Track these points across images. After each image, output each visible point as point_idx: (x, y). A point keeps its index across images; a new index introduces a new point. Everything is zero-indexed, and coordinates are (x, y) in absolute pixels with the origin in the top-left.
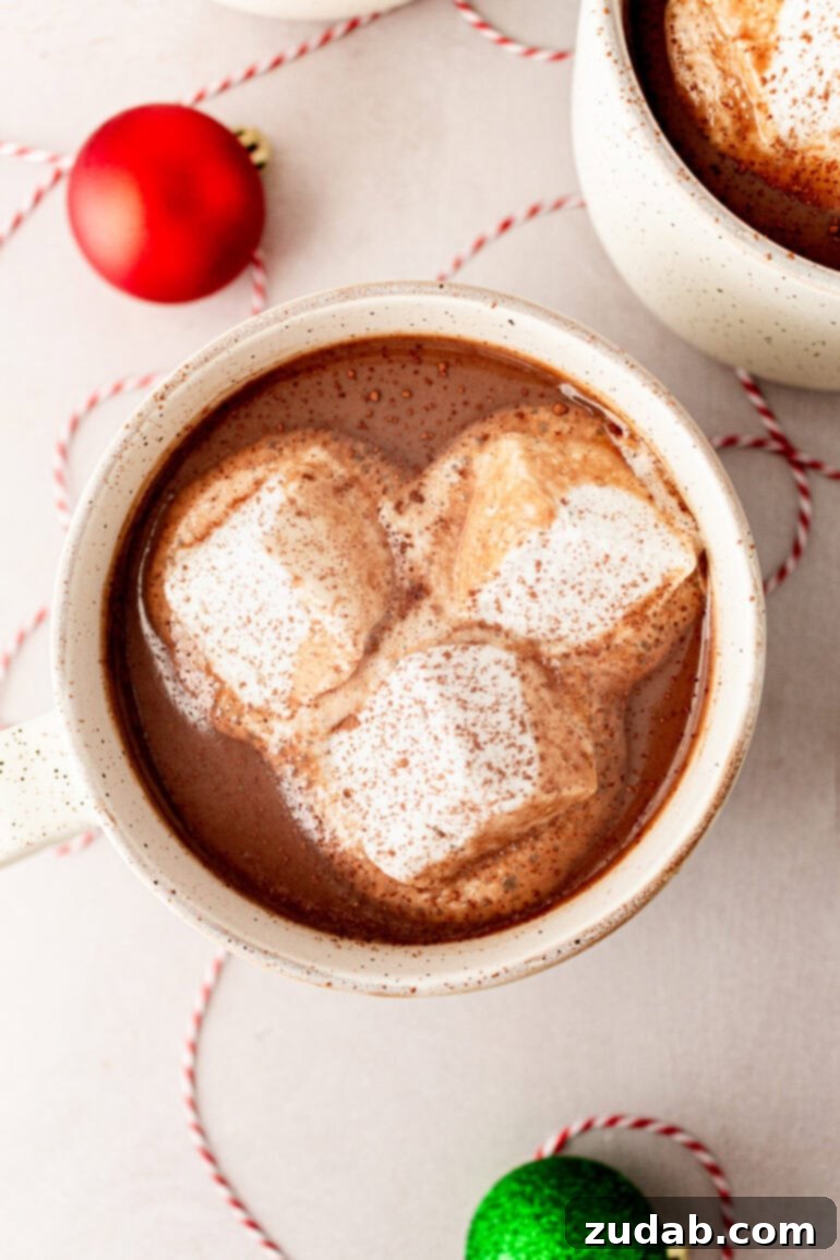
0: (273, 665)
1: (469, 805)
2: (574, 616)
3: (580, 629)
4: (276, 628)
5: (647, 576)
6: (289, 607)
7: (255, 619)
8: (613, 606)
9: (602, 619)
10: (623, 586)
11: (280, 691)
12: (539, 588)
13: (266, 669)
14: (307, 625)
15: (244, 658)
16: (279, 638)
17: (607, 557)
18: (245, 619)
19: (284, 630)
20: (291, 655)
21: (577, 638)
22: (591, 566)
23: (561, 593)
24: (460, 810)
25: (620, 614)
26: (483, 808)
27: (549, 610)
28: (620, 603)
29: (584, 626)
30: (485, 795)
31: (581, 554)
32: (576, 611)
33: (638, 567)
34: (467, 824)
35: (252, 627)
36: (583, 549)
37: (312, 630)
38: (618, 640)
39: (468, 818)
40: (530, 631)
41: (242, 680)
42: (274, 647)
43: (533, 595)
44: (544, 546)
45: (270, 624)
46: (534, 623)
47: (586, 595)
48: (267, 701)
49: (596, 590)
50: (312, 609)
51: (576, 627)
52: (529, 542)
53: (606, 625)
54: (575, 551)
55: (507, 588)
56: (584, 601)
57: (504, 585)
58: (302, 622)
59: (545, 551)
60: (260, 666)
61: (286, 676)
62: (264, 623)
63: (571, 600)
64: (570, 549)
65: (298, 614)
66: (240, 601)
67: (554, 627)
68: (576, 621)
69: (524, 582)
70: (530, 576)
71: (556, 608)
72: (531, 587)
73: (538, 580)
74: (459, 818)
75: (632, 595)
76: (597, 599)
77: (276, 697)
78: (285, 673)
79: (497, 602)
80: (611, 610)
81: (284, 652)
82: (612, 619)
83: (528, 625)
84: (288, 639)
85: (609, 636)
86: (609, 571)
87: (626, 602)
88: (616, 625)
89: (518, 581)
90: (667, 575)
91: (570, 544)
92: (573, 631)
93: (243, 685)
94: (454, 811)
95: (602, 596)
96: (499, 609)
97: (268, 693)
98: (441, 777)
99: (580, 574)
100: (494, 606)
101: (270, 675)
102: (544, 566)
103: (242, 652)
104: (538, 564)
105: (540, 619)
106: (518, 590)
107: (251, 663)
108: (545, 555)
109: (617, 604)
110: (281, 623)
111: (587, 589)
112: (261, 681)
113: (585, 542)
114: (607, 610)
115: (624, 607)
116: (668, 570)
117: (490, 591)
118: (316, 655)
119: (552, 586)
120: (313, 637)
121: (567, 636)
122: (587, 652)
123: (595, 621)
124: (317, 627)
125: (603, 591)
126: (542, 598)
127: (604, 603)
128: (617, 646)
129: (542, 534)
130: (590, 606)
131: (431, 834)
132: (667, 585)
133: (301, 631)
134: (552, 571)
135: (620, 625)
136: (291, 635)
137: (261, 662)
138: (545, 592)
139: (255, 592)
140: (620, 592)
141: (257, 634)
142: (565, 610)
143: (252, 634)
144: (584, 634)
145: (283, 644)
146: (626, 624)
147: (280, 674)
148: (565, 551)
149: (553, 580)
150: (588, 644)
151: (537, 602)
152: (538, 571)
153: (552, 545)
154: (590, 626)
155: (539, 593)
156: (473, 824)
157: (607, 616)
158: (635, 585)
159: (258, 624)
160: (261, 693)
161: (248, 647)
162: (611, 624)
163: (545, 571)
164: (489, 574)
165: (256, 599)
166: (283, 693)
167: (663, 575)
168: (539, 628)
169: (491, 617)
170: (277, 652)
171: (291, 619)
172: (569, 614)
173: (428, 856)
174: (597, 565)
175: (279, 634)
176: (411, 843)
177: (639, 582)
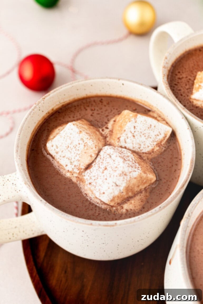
0: (74, 158)
1: (124, 173)
2: (144, 143)
3: (146, 147)
4: (75, 147)
5: (161, 133)
6: (79, 141)
7: (70, 146)
8: (153, 141)
9: (151, 145)
10: (155, 135)
11: (76, 165)
12: (135, 135)
13: (73, 160)
14: (83, 144)
15: (67, 158)
16: (76, 150)
17: (151, 125)
18: (67, 147)
19: (77, 148)
20: (79, 154)
21: (145, 150)
22: (147, 128)
23: (140, 136)
24: (122, 175)
25: (155, 143)
26: (128, 174)
27: (138, 141)
28: (155, 140)
29: (147, 146)
30: (128, 169)
31: (145, 124)
32: (144, 142)
33: (158, 130)
34: (124, 181)
35: (69, 149)
36: (145, 123)
37: (85, 146)
38: (155, 150)
39: (124, 178)
40: (133, 148)
41: (66, 164)
42: (75, 153)
43: (134, 136)
44: (136, 122)
45: (74, 147)
46: (134, 145)
47: (147, 137)
48: (73, 169)
49: (149, 136)
50: (84, 139)
51: (145, 147)
52: (132, 121)
53: (152, 146)
54: (143, 123)
55: (127, 136)
56: (146, 139)
57: (127, 134)
58: (82, 144)
59: (136, 124)
60: (71, 159)
61: (78, 161)
62: (72, 147)
63: (143, 139)
64: (142, 123)
65: (81, 142)
66: (66, 141)
67: (139, 146)
68: (144, 145)
69: (131, 132)
70: (133, 130)
71: (140, 141)
72: (133, 134)
73: (135, 132)
74: (122, 178)
75: (157, 138)
76: (149, 138)
77: (75, 167)
78: (77, 160)
79: (125, 140)
80: (153, 142)
81: (77, 154)
82: (153, 145)
83: (133, 146)
84: (78, 150)
85: (153, 149)
86: (152, 130)
87: (156, 140)
88: (154, 147)
89: (130, 132)
90: (165, 133)
91: (142, 121)
92: (144, 148)
93: (67, 165)
94: (120, 175)
95: (150, 138)
96: (125, 142)
97: (73, 167)
98: (116, 167)
99: (145, 130)
100: (124, 141)
101: (74, 161)
102: (136, 127)
103: (66, 156)
104: (135, 127)
105: (136, 144)
106: (130, 135)
107: (69, 159)
108: (136, 125)
109: (154, 141)
110: (77, 145)
111: (147, 135)
112: (71, 163)
113: (145, 120)
114: (152, 142)
115: (156, 142)
116: (166, 132)
117: (123, 136)
118: (85, 153)
119: (138, 133)
120: (85, 147)
121: (143, 150)
122: (148, 154)
123: (149, 145)
124: (86, 144)
125: (150, 136)
126: (136, 137)
127: (151, 140)
128: (155, 152)
129: (135, 119)
130: (148, 140)
131: (114, 185)
132: (166, 136)
133: (82, 146)
134: (138, 129)
135: (155, 146)
136: (79, 149)
137: (71, 158)
138: (137, 135)
139: (70, 137)
140: (155, 137)
141: (70, 150)
142: (142, 141)
143: (69, 151)
144: (147, 149)
145: (77, 152)
146: (157, 146)
147: (76, 160)
148: (141, 124)
149: (138, 131)
150: (148, 152)
151: (135, 138)
152: (135, 129)
153: (137, 122)
154: (148, 147)
155: (135, 136)
156: (125, 181)
157: (152, 144)
158: (158, 135)
159: (70, 148)
160: (71, 167)
161: (68, 155)
162: (153, 146)
163: (136, 129)
164: (123, 132)
165: (70, 140)
166: (77, 166)
167: (164, 133)
168: (136, 147)
169: (124, 145)
170: (76, 154)
171: (79, 144)
172: (143, 143)
173: (114, 193)
174: (149, 128)
175: (76, 149)
176: (109, 188)
177: (159, 134)
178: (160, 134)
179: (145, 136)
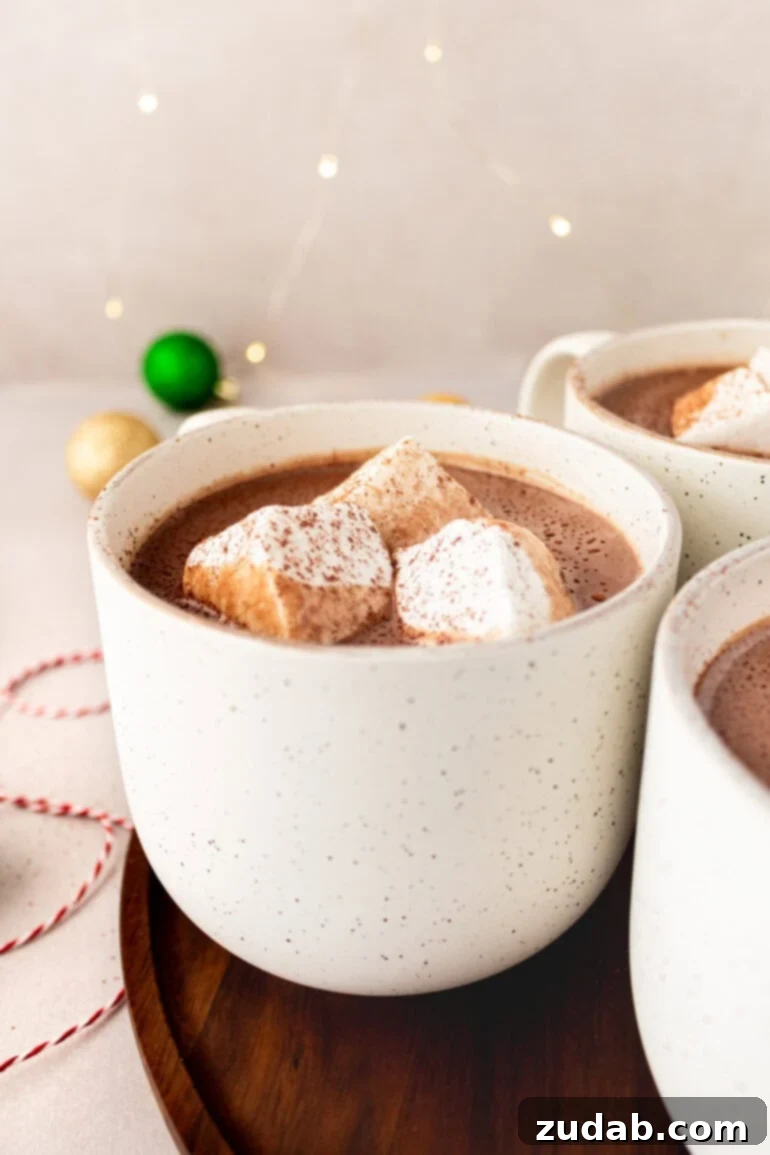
114: (443, 615)
115: (451, 625)
119: (446, 562)
121: (408, 611)
127: (448, 608)
130: (441, 600)
135: (435, 635)
142: (430, 587)
149: (451, 557)
177: (477, 617)
178: (481, 620)
179: (448, 584)
